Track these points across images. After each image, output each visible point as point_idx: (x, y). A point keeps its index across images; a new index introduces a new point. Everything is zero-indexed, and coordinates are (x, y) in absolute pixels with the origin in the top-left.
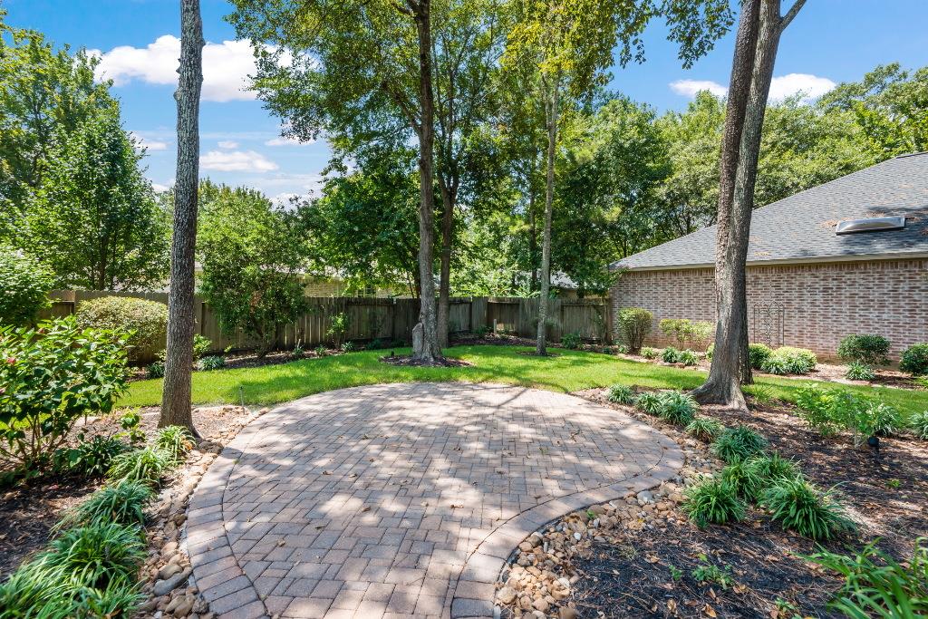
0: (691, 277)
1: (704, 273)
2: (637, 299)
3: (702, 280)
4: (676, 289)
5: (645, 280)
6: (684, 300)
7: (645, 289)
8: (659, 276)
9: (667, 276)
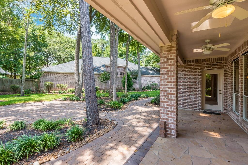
0: (61, 75)
1: (64, 74)
2: (47, 79)
3: (64, 75)
4: (58, 77)
5: (50, 75)
6: (60, 80)
7: (50, 77)
8: (54, 74)
9: (56, 74)
